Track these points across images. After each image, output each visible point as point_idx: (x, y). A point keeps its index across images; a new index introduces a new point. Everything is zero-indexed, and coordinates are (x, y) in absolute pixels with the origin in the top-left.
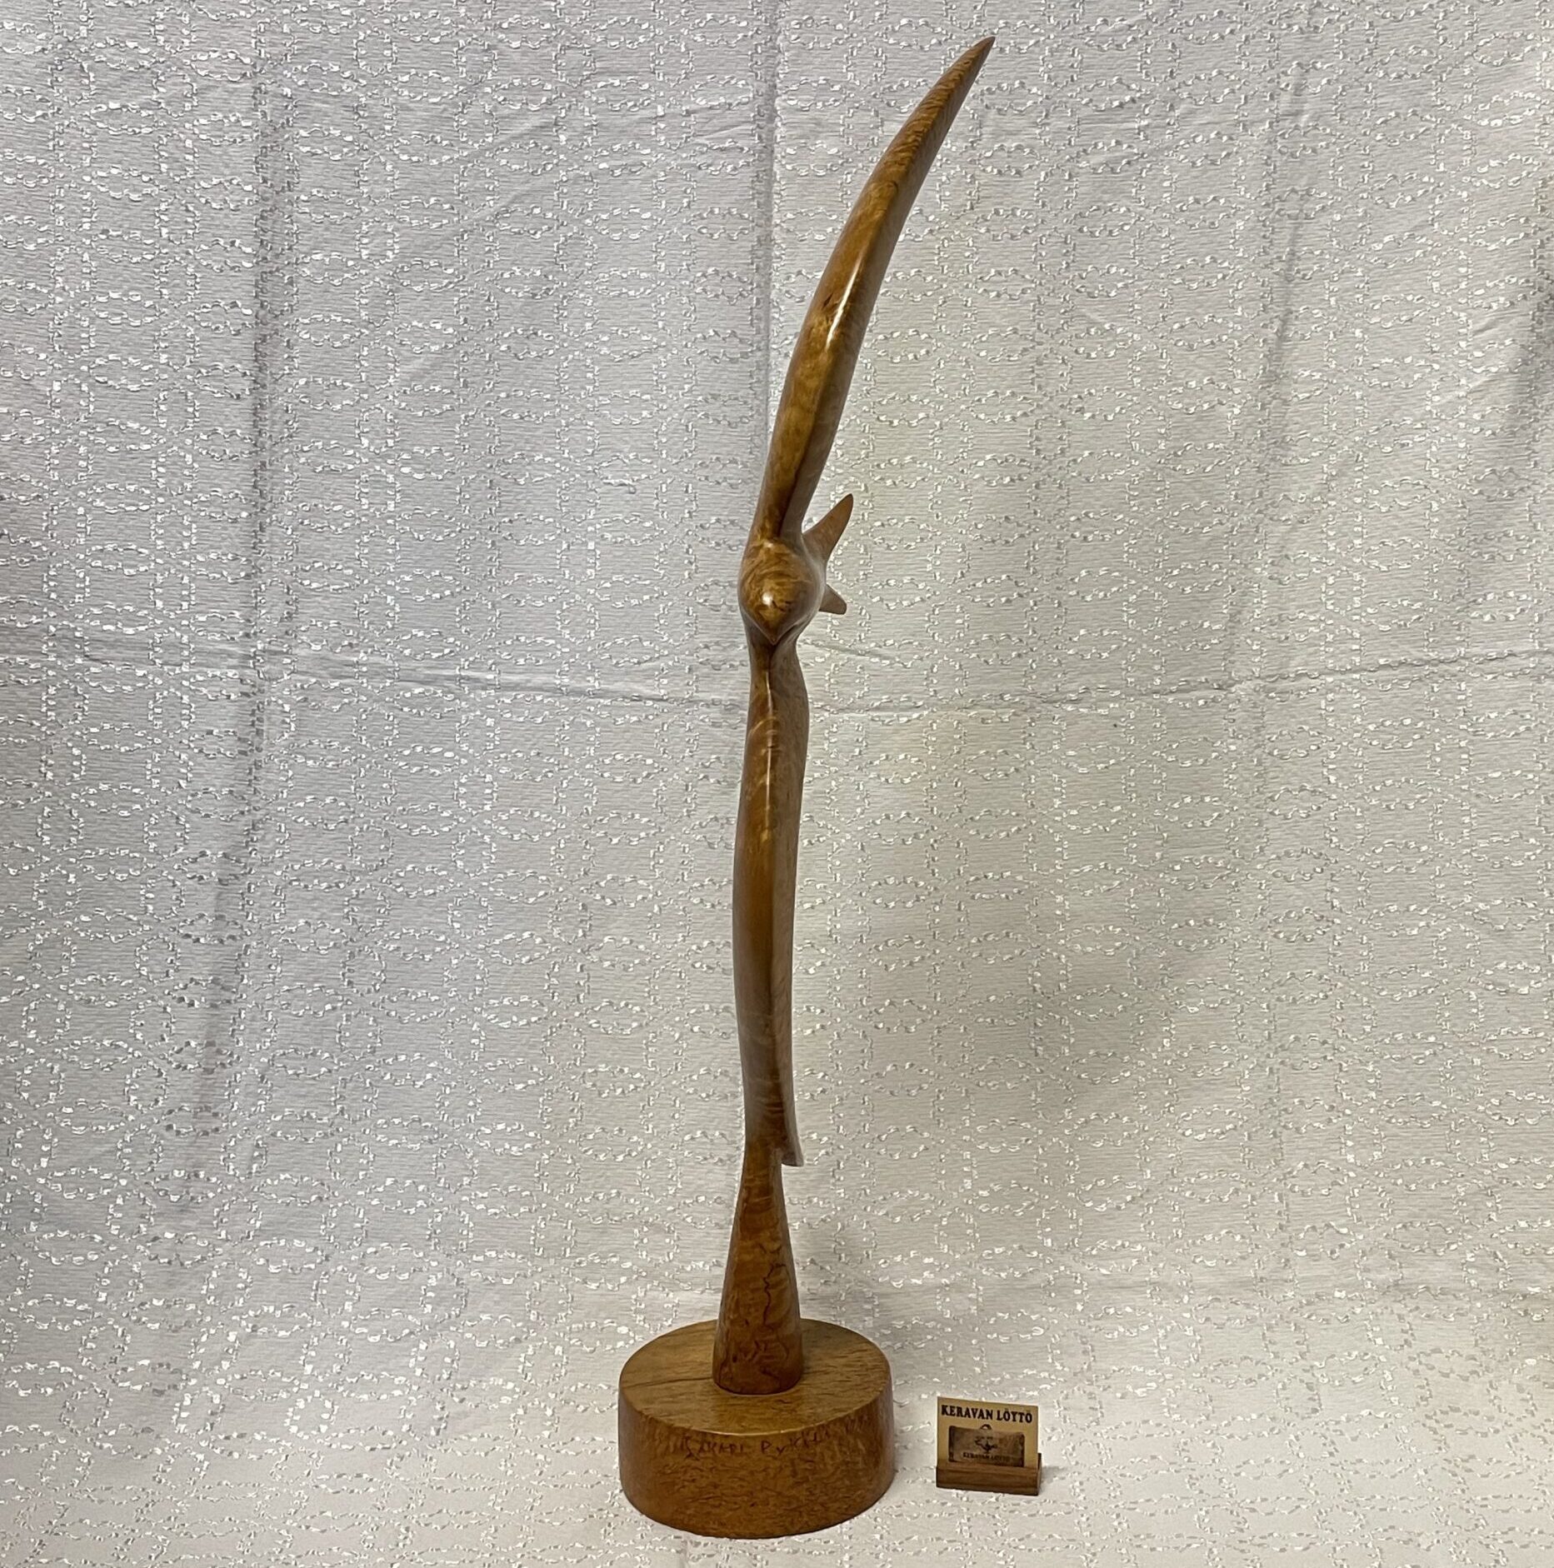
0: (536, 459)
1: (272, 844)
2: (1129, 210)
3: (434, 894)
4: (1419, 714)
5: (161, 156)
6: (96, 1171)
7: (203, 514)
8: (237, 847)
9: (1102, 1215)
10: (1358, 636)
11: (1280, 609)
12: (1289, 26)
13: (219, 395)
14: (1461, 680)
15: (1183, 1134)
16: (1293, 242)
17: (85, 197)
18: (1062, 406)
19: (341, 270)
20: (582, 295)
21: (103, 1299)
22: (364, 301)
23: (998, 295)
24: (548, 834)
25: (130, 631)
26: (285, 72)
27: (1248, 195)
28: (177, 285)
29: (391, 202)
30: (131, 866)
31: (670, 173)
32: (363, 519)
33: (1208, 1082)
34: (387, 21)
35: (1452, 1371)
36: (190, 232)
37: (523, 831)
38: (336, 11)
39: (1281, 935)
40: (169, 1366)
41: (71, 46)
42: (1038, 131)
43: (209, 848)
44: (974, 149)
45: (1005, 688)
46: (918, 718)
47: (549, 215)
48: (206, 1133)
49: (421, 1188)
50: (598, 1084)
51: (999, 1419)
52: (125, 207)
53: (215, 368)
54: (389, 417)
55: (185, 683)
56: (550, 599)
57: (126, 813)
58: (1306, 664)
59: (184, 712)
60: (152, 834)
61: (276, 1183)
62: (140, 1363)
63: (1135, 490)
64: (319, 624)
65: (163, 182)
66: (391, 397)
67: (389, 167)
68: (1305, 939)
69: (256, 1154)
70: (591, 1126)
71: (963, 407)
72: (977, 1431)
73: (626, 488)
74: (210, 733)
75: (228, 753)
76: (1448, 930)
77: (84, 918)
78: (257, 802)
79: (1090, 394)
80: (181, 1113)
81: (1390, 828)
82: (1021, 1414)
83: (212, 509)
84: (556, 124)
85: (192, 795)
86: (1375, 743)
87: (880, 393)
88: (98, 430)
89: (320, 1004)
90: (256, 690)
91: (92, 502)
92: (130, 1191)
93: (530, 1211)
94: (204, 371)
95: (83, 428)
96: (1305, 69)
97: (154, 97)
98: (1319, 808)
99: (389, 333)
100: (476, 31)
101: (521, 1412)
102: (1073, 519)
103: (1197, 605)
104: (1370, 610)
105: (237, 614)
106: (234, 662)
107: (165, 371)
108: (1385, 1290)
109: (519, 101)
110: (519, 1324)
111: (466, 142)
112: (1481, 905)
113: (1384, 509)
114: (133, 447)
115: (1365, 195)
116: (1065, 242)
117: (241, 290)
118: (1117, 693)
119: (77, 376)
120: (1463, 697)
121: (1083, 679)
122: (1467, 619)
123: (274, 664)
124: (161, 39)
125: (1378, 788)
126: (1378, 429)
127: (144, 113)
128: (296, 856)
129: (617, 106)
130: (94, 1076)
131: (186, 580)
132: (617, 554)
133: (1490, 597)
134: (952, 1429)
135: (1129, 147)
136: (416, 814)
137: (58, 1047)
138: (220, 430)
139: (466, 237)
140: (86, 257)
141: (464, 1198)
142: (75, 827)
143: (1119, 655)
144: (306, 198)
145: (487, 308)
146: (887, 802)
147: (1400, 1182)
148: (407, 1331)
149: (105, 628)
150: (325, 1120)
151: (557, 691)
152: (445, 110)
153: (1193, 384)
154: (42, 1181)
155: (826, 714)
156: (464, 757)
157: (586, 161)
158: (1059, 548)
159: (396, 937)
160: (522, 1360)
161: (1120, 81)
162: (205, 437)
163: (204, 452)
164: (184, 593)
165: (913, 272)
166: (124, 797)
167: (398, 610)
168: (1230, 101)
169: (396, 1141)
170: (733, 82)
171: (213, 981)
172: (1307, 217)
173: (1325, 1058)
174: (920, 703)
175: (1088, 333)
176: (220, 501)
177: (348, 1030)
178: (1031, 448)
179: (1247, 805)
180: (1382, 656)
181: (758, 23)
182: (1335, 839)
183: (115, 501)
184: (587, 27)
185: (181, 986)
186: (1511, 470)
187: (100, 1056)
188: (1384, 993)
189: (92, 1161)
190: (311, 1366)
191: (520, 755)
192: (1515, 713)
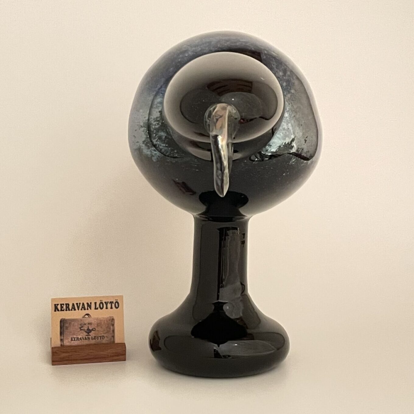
51: (96, 309)
72: (81, 320)
82: (111, 303)
134: (63, 322)
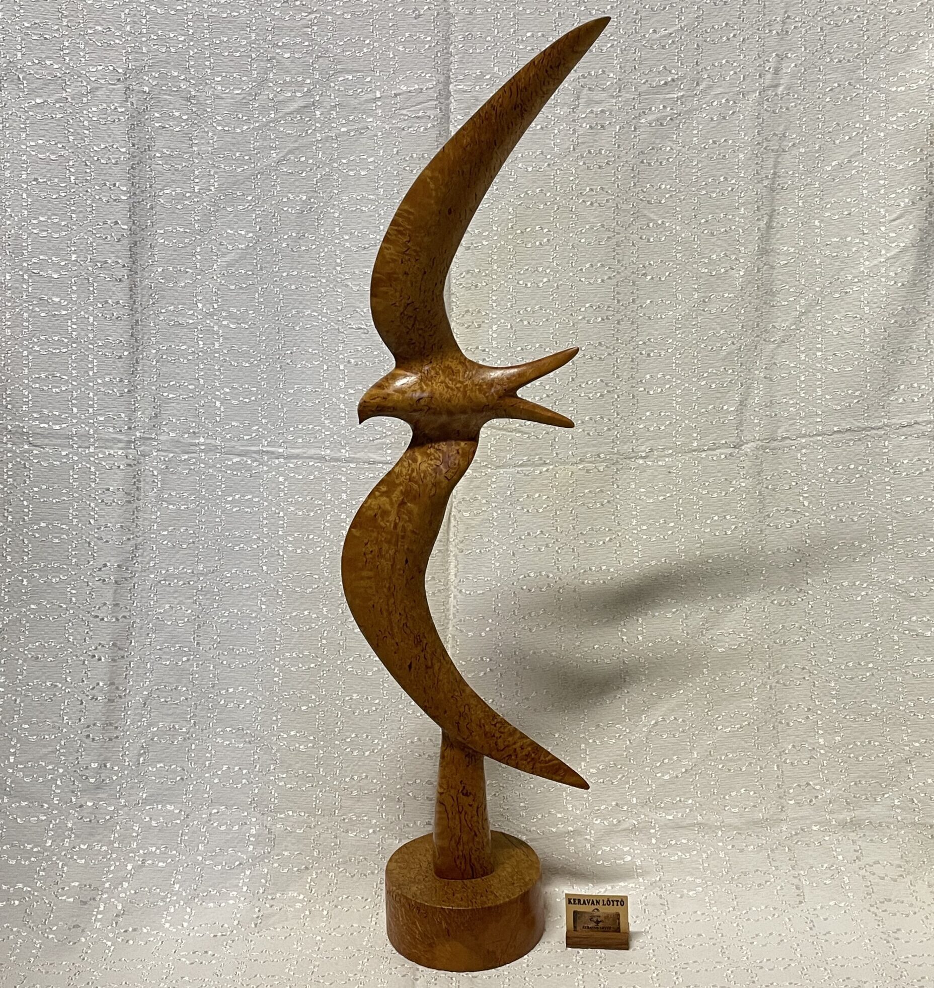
0: (306, 314)
1: (148, 558)
2: (672, 149)
3: (249, 587)
4: (859, 461)
5: (69, 132)
6: (44, 764)
7: (100, 353)
8: (126, 560)
9: (666, 781)
10: (820, 413)
11: (771, 397)
12: (770, 31)
13: (108, 279)
14: (885, 440)
15: (717, 729)
16: (775, 167)
17: (23, 158)
18: (633, 272)
19: (182, 199)
20: (332, 211)
21: (50, 844)
22: (196, 218)
23: (592, 204)
24: (318, 549)
25: (57, 427)
26: (145, 77)
27: (746, 138)
28: (81, 212)
29: (212, 156)
30: (61, 574)
31: (385, 133)
32: (200, 354)
33: (732, 696)
34: (207, 43)
35: (886, 876)
36: (89, 178)
37: (303, 547)
38: (175, 38)
39: (776, 602)
40: (90, 886)
41: (12, 65)
42: (614, 101)
43: (109, 561)
44: (574, 112)
45: (601, 450)
46: (547, 470)
47: (311, 161)
48: (110, 740)
49: (244, 772)
50: (353, 706)
52: (48, 163)
53: (106, 262)
54: (214, 290)
55: (92, 459)
56: (317, 402)
57: (57, 541)
58: (788, 431)
59: (92, 477)
60: (73, 553)
61: (155, 769)
62: (73, 884)
63: (680, 323)
64: (174, 420)
65: (71, 147)
66: (215, 278)
67: (210, 134)
68: (791, 604)
69: (142, 751)
70: (348, 734)
71: (571, 274)
73: (362, 331)
74: (108, 490)
75: (119, 502)
76: (880, 596)
77: (32, 606)
78: (138, 532)
79: (650, 264)
80: (95, 727)
81: (842, 533)
83: (106, 350)
84: (313, 104)
85: (98, 529)
86: (832, 480)
87: (518, 267)
88: (34, 303)
89: (180, 657)
90: (136, 462)
91: (31, 348)
92: (65, 776)
93: (312, 786)
94: (99, 264)
95: (25, 302)
96: (781, 58)
97: (64, 95)
98: (798, 522)
99: (213, 237)
100: (262, 48)
101: (307, 913)
102: (641, 343)
103: (719, 395)
104: (827, 397)
105: (123, 415)
106: (121, 445)
107: (75, 265)
108: (844, 825)
109: (290, 91)
110: (307, 858)
111: (258, 117)
112: (900, 581)
113: (835, 333)
114: (56, 313)
115: (820, 136)
116: (633, 170)
117: (120, 213)
118: (671, 451)
119: (21, 270)
120: (887, 450)
121: (648, 444)
122: (888, 402)
123: (147, 446)
124: (67, 59)
125: (834, 508)
126: (830, 283)
127: (58, 105)
128: (163, 565)
129: (351, 92)
130: (42, 705)
131: (91, 395)
132: (358, 372)
133: (902, 387)
135: (672, 109)
136: (237, 537)
137: (19, 687)
138: (110, 301)
139: (259, 177)
140: (24, 196)
141: (272, 778)
142: (26, 550)
143: (671, 428)
144: (159, 155)
145: (273, 221)
146: (528, 525)
147: (852, 755)
148: (237, 863)
149: (42, 425)
150: (184, 730)
151: (322, 459)
152: (244, 98)
153: (714, 257)
154: (11, 771)
155: (489, 470)
156: (266, 501)
157: (333, 127)
158: (632, 361)
159: (226, 614)
160: (309, 881)
161: (665, 67)
162: (100, 306)
163: (100, 315)
164: (91, 403)
165: (538, 190)
166: (56, 531)
167: (222, 410)
168: (734, 79)
169: (228, 743)
170: (423, 75)
171: (113, 644)
172: (784, 151)
173: (804, 678)
174: (548, 461)
175: (648, 226)
176: (110, 345)
177: (197, 673)
178: (614, 299)
179: (753, 521)
180: (835, 426)
181: (438, 38)
182: (808, 541)
183: (46, 347)
184: (331, 44)
185: (93, 648)
186: (914, 307)
187: (45, 692)
188: (841, 637)
189: (41, 758)
190: (178, 885)
191: (300, 499)
192: (919, 460)
